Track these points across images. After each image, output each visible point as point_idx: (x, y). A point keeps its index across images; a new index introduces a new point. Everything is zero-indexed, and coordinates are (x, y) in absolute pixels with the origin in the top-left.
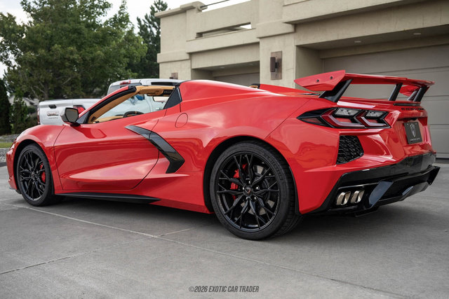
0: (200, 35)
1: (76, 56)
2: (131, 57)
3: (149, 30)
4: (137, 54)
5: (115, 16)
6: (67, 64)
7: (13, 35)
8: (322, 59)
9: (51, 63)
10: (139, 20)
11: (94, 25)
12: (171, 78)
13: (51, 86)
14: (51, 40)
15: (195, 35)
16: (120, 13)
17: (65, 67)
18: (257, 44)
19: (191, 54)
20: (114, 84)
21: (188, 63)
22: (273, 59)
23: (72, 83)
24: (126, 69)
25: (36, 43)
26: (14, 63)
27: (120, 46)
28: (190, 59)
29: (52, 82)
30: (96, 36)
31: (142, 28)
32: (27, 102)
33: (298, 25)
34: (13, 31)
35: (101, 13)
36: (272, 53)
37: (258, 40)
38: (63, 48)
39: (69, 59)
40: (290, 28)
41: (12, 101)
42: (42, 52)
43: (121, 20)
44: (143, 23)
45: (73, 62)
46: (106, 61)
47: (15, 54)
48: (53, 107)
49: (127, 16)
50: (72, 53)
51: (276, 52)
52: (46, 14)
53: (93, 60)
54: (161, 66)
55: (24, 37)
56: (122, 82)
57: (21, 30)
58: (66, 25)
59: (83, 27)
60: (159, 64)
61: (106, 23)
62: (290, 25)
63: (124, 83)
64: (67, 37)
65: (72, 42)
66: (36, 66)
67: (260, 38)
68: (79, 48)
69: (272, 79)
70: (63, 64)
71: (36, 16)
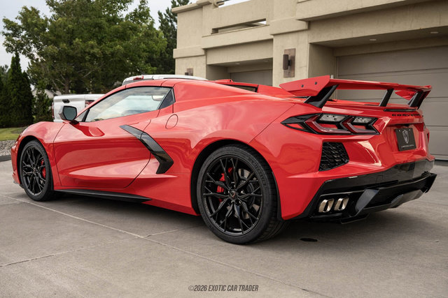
0: (216, 31)
1: (96, 50)
2: (151, 52)
3: (170, 24)
4: (156, 48)
5: (136, 10)
6: (87, 57)
7: (36, 29)
8: (337, 57)
9: (72, 57)
10: (160, 14)
11: (115, 20)
12: (187, 74)
13: (72, 79)
14: (72, 34)
15: (211, 31)
16: (140, 7)
17: (86, 61)
18: (271, 40)
19: (206, 50)
20: (128, 79)
21: (203, 59)
22: (286, 57)
23: (93, 76)
25: (58, 37)
26: (36, 56)
27: (140, 40)
28: (206, 55)
29: (73, 75)
30: (117, 31)
31: (163, 22)
32: (49, 94)
33: (312, 23)
34: (36, 25)
35: (122, 8)
36: (285, 50)
37: (272, 37)
38: (84, 42)
39: (89, 53)
40: (304, 25)
41: (34, 94)
42: (64, 45)
43: (142, 14)
44: (164, 17)
45: (93, 55)
46: (126, 56)
47: (38, 47)
48: (66, 101)
49: (148, 10)
50: (92, 47)
51: (289, 50)
52: (68, 8)
53: (112, 54)
54: (176, 61)
55: (47, 30)
56: (135, 77)
57: (44, 25)
58: (87, 19)
59: (103, 21)
60: (174, 60)
61: (127, 17)
62: (304, 23)
63: (137, 79)
64: (89, 31)
65: (93, 36)
66: (57, 59)
67: (274, 35)
68: (100, 42)
69: (285, 77)
70: (83, 58)
71: (59, 9)
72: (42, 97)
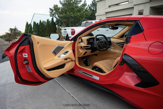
0: (110, 6)
1: (72, 15)
2: (87, 15)
3: (91, 8)
5: (83, 4)
6: (70, 17)
9: (66, 17)
10: (89, 5)
11: (77, 7)
13: (66, 23)
14: (66, 11)
15: (108, 7)
16: (84, 3)
17: (70, 18)
18: (133, 8)
20: (83, 22)
23: (71, 22)
24: (85, 19)
25: (63, 12)
26: (57, 17)
27: (84, 12)
28: (106, 14)
30: (78, 10)
34: (57, 9)
35: (79, 4)
36: (139, 10)
37: (134, 6)
38: (69, 13)
39: (71, 16)
42: (64, 14)
43: (84, 5)
44: (90, 6)
46: (80, 16)
47: (58, 15)
48: (65, 29)
49: (86, 4)
50: (71, 14)
51: (141, 10)
52: (65, 4)
53: (77, 16)
55: (60, 10)
57: (59, 9)
58: (70, 7)
59: (74, 7)
60: (96, 16)
61: (81, 6)
64: (70, 10)
65: (72, 11)
66: (62, 18)
67: (134, 5)
68: (73, 13)
70: (69, 17)
71: (63, 5)
72: (59, 28)
